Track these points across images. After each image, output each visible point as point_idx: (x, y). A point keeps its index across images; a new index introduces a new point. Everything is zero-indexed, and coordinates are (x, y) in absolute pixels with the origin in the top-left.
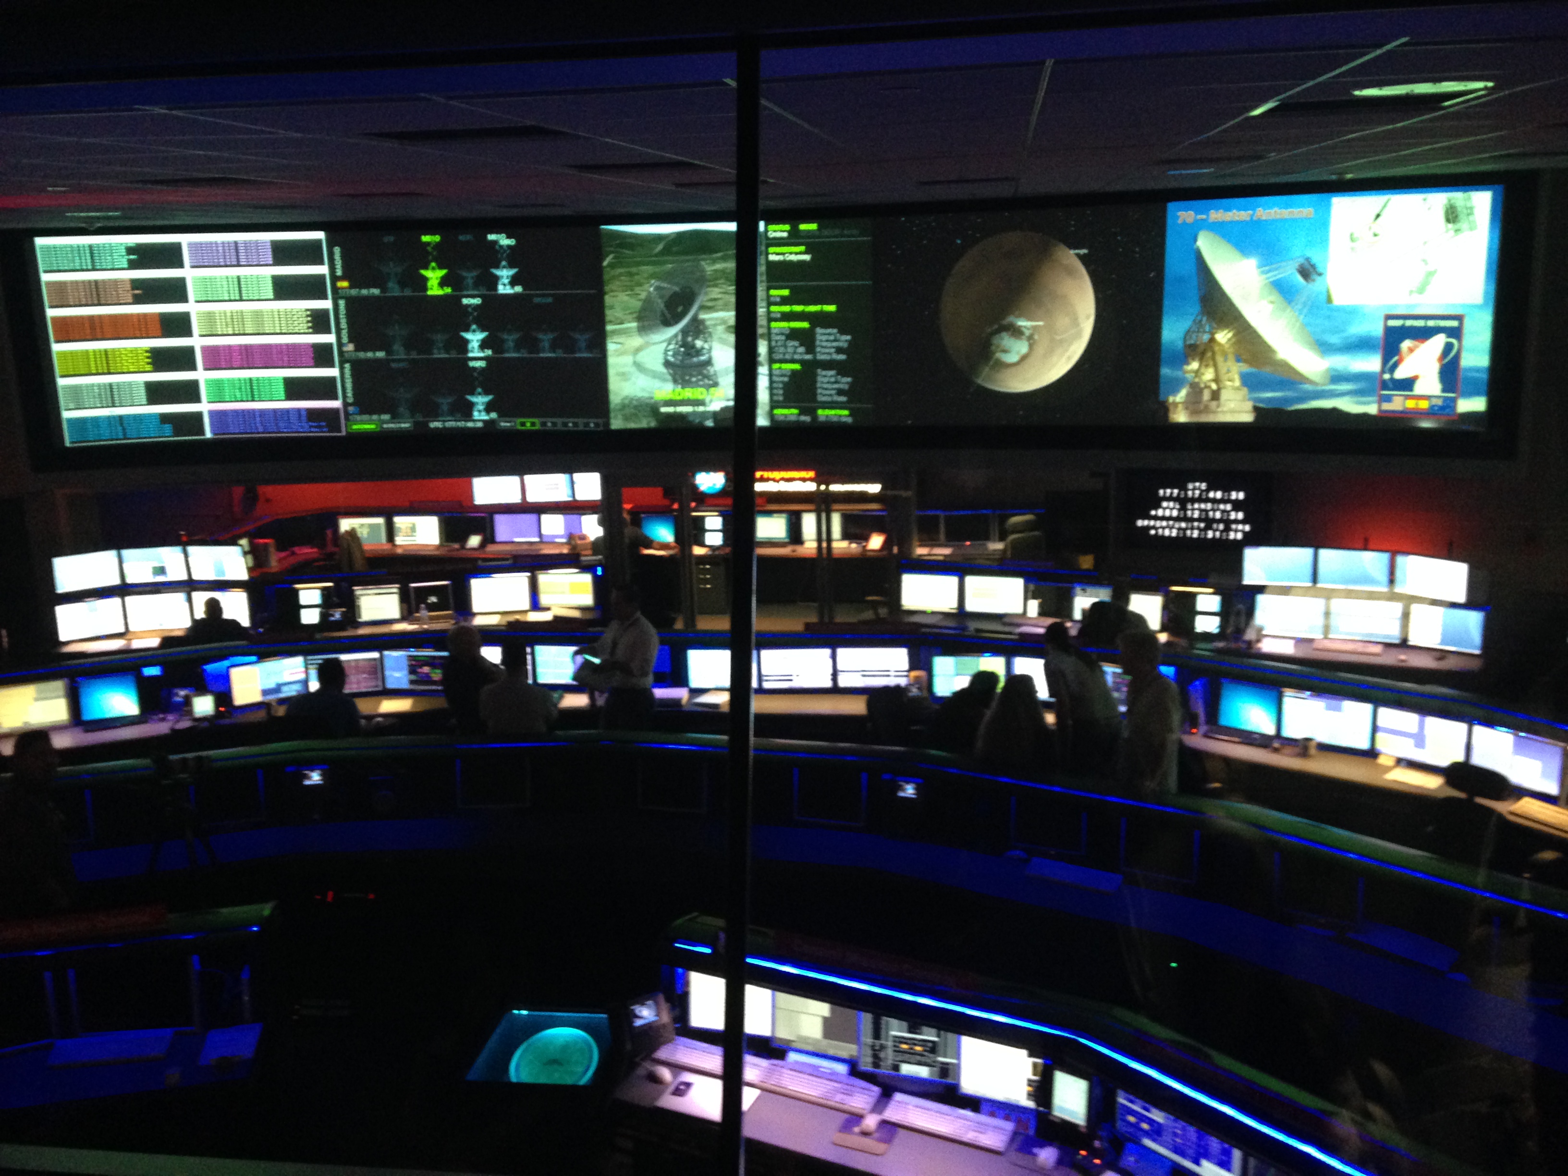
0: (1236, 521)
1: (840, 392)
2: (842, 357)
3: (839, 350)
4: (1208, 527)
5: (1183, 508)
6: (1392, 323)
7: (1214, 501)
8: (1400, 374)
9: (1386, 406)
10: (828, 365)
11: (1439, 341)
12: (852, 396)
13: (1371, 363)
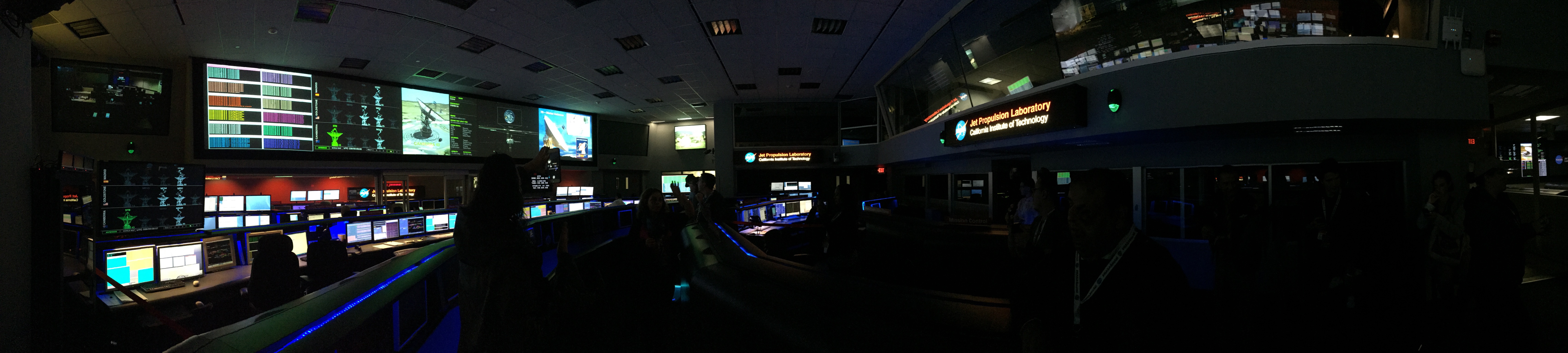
0: (547, 184)
1: (469, 147)
2: (469, 136)
3: (469, 134)
4: (542, 186)
5: (537, 182)
6: (578, 140)
7: (543, 180)
8: (579, 150)
9: (578, 156)
10: (466, 138)
11: (585, 143)
12: (472, 148)
13: (575, 147)
